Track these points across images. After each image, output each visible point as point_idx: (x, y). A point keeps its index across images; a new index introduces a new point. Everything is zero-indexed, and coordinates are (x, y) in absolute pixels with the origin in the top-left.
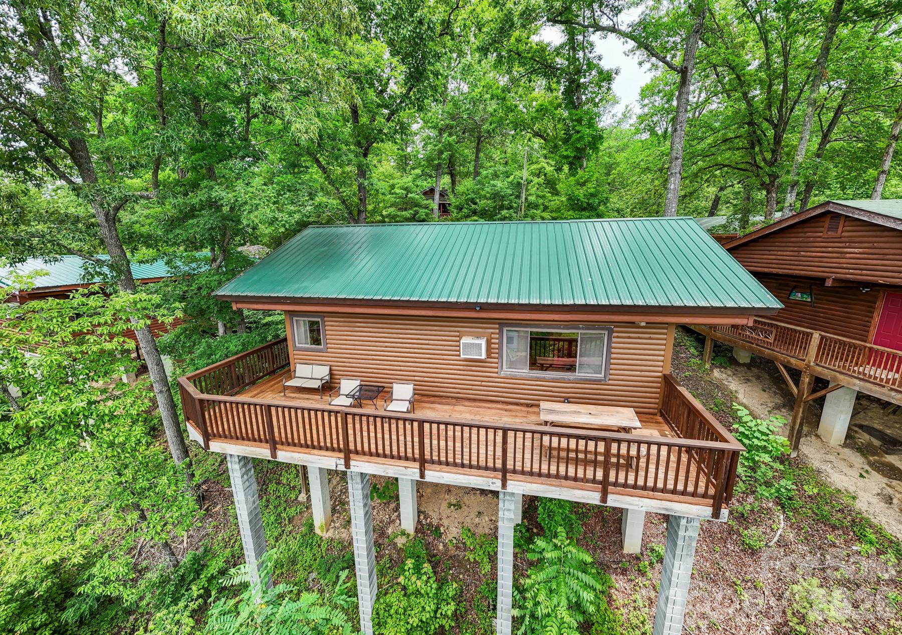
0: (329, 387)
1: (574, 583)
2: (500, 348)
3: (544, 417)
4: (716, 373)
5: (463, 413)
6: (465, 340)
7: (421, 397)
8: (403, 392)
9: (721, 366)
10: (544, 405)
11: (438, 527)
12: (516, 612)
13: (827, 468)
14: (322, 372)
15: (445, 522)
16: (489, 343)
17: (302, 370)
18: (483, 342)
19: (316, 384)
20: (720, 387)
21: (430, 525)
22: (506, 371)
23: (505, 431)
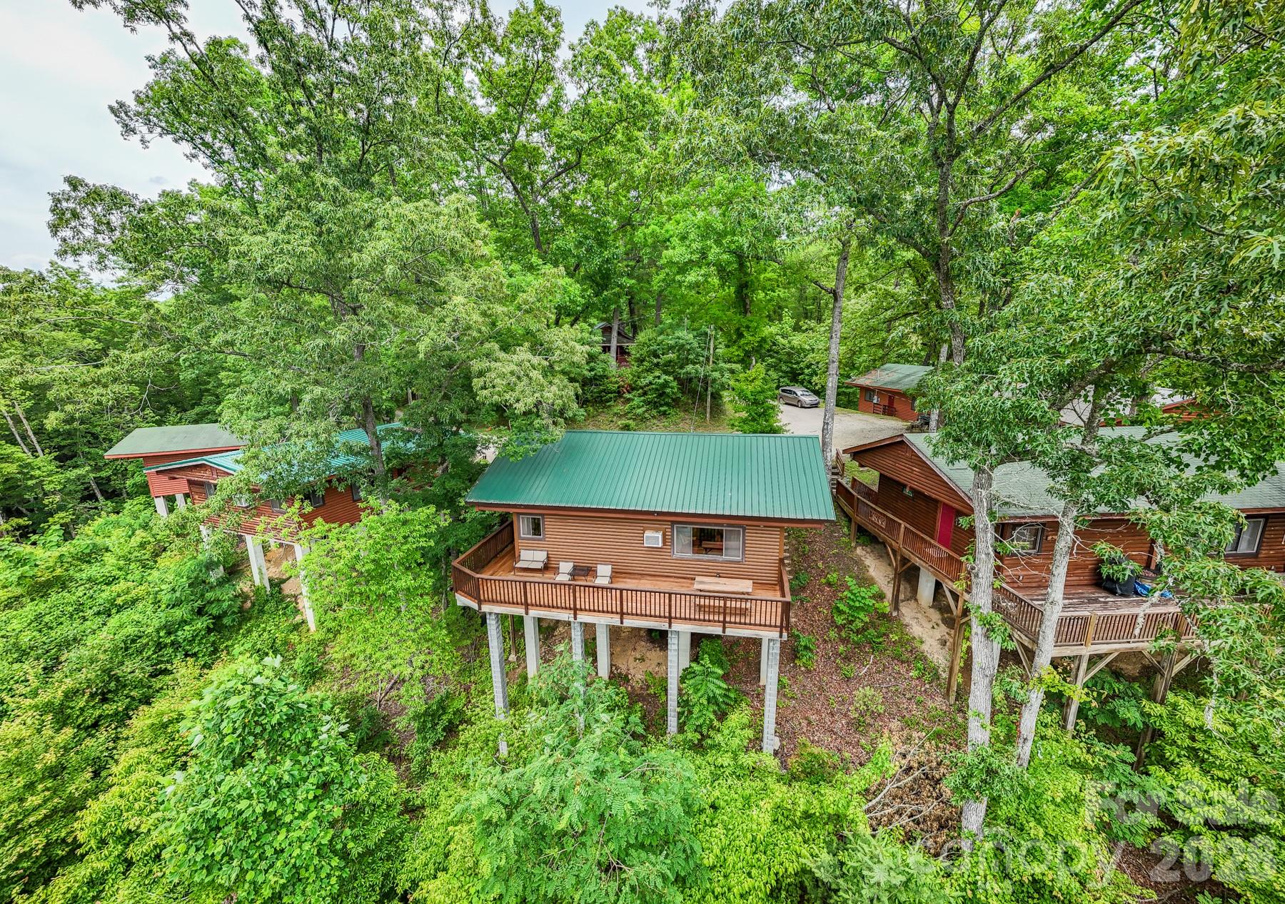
0: (547, 567)
1: (711, 686)
2: (672, 539)
3: (697, 586)
4: (859, 551)
5: (646, 584)
6: (648, 534)
7: (616, 574)
8: (604, 571)
9: (863, 545)
10: (698, 578)
11: (626, 676)
12: (679, 710)
13: (913, 623)
14: (541, 556)
15: (632, 671)
16: (664, 535)
17: (525, 555)
18: (660, 535)
19: (540, 566)
20: (859, 562)
21: (620, 674)
22: (677, 555)
23: (670, 594)
